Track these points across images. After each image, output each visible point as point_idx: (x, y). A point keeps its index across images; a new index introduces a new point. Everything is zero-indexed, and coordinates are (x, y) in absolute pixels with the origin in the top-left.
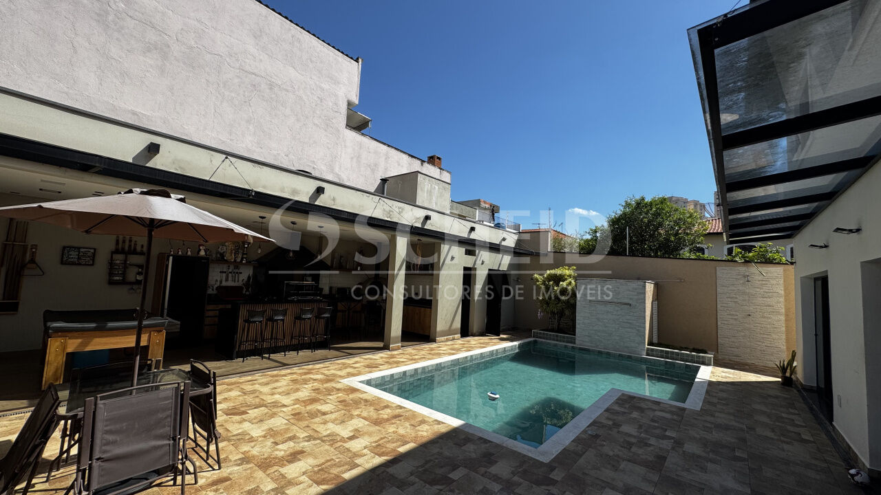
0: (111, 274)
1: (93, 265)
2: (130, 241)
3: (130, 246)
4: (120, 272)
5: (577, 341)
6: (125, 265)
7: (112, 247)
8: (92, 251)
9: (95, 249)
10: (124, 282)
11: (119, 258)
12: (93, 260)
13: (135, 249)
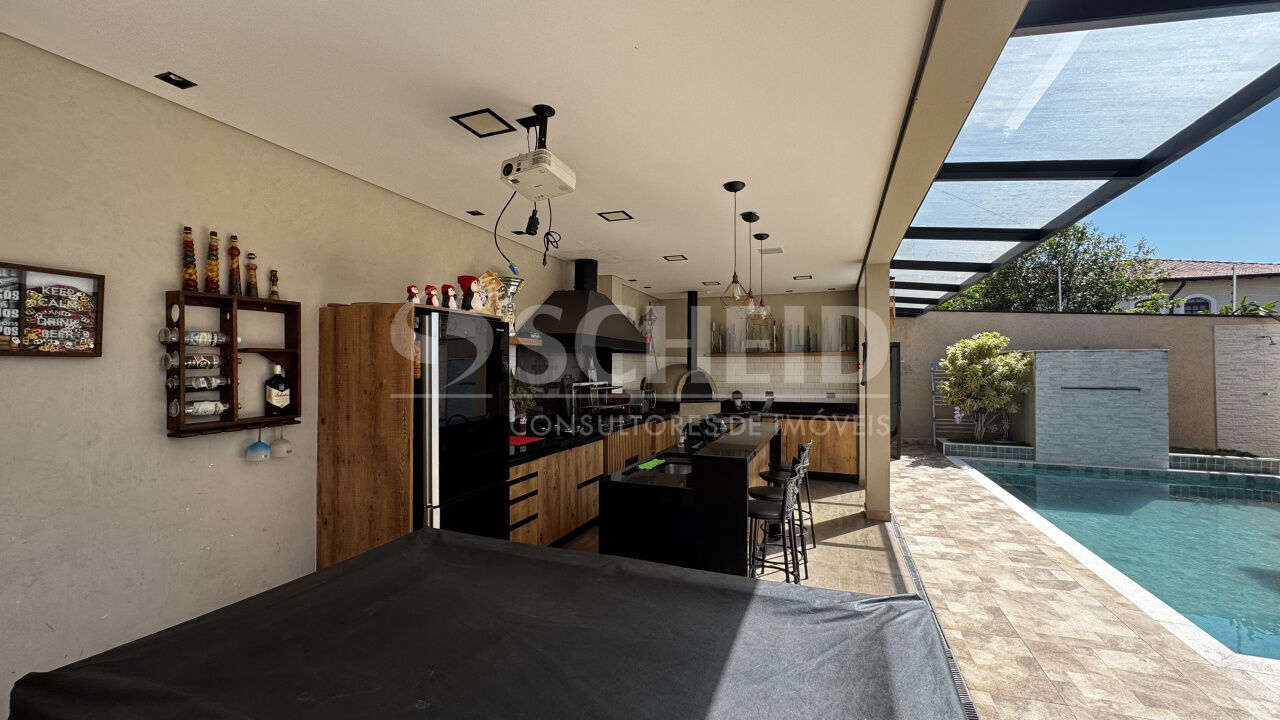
0: (176, 391)
1: (97, 352)
2: (233, 252)
3: (233, 273)
4: (216, 382)
5: (1038, 456)
6: (228, 354)
7: (169, 274)
8: (85, 286)
9: (100, 281)
10: (228, 422)
11: (201, 322)
12: (97, 333)
13: (251, 287)
